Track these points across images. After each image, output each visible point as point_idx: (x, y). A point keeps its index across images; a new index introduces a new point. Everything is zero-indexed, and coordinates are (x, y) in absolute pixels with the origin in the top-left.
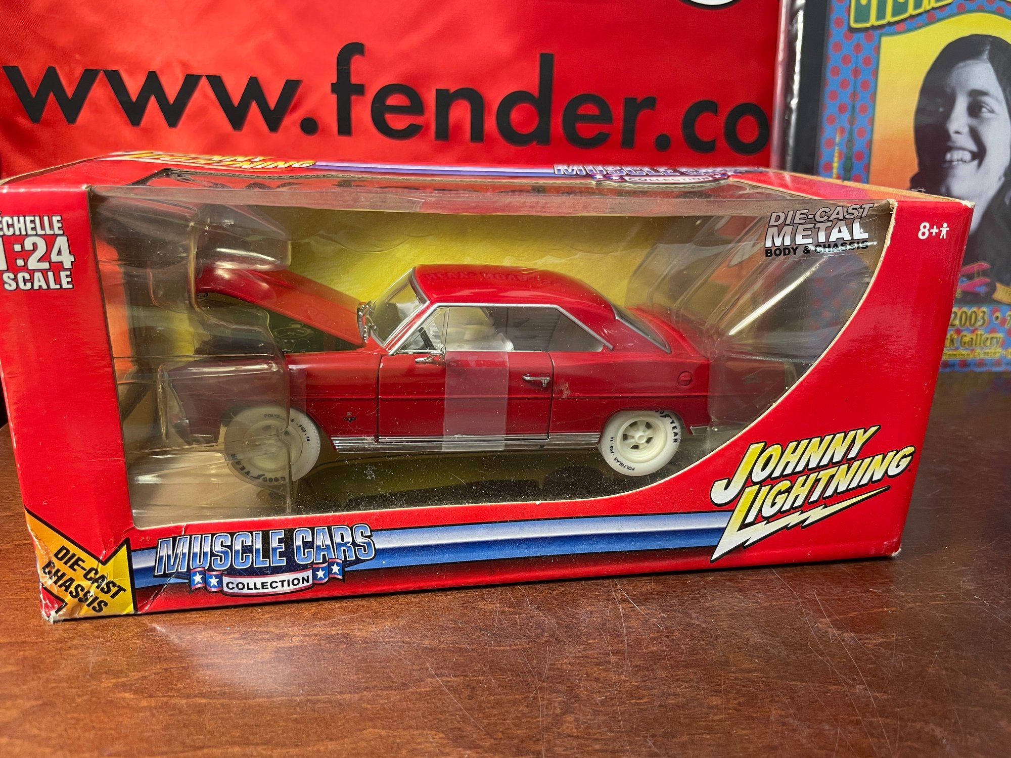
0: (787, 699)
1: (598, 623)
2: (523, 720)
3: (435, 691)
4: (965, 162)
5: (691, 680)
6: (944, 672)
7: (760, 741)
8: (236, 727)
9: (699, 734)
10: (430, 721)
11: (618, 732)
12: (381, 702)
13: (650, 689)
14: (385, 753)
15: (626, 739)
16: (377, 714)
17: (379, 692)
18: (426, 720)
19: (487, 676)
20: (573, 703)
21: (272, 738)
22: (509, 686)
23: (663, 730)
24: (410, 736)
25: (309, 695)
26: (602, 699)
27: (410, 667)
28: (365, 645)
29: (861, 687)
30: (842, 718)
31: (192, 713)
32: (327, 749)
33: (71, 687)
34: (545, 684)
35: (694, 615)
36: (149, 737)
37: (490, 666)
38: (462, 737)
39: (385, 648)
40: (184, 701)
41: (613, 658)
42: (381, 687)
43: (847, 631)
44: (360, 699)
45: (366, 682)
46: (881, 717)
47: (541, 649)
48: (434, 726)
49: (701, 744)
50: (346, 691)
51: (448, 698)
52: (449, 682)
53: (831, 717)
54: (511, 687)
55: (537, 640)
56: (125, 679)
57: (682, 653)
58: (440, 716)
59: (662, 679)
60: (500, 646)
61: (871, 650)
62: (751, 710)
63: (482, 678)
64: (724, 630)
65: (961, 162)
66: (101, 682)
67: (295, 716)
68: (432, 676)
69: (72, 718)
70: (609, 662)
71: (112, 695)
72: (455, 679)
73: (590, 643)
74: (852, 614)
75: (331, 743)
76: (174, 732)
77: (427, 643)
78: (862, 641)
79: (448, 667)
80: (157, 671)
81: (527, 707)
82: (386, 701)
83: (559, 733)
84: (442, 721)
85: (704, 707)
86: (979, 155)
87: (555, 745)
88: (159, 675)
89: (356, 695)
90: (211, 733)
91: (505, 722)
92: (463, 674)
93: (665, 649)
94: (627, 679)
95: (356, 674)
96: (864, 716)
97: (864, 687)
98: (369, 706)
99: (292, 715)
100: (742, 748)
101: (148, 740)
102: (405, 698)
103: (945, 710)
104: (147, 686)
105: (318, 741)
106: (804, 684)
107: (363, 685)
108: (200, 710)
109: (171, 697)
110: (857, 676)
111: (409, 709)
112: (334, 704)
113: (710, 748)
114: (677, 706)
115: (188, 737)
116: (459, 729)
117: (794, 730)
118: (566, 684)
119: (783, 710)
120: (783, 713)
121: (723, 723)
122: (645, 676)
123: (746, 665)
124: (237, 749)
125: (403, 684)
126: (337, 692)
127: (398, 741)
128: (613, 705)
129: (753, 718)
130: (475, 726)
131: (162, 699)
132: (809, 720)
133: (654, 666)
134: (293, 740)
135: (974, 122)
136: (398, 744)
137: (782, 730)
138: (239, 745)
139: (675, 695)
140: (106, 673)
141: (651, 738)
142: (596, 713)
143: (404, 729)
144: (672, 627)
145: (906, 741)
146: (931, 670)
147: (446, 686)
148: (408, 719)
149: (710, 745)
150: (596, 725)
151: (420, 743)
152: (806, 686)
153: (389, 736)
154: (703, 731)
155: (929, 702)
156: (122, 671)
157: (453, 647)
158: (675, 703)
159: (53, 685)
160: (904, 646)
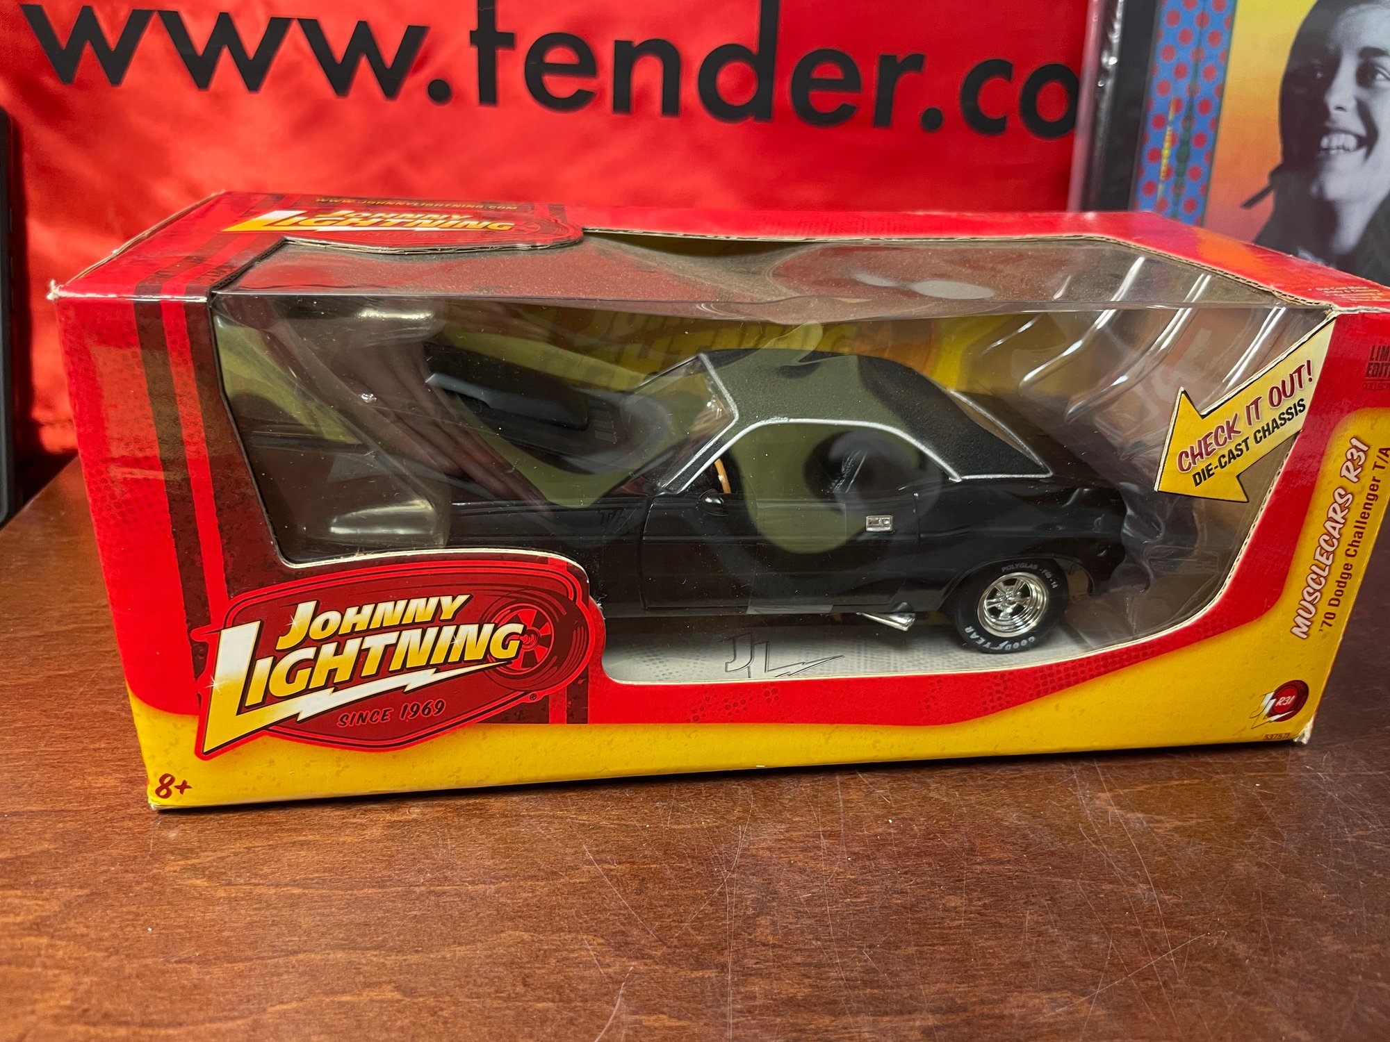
0: (1047, 900)
1: (807, 794)
2: (705, 923)
3: (593, 882)
4: (1348, 150)
5: (924, 874)
6: (1255, 869)
7: (1007, 956)
8: (339, 925)
9: (930, 945)
10: (586, 922)
11: (826, 941)
12: (525, 895)
13: (869, 884)
14: (528, 963)
15: (836, 949)
16: (518, 911)
17: (522, 883)
18: (581, 921)
19: (661, 864)
20: (769, 901)
21: (384, 940)
22: (688, 878)
23: (884, 939)
24: (560, 941)
25: (431, 885)
26: (808, 897)
27: (562, 851)
28: (504, 820)
29: (1145, 887)
30: (1117, 927)
31: (283, 907)
32: (455, 955)
33: (127, 871)
34: (734, 876)
35: (933, 786)
36: (228, 937)
37: (665, 851)
38: (627, 944)
39: (530, 825)
40: (273, 891)
41: (824, 842)
42: (524, 876)
43: (1133, 811)
44: (498, 891)
45: (505, 869)
46: (1168, 927)
47: (731, 828)
48: (591, 929)
49: (931, 959)
50: (479, 880)
51: (610, 892)
52: (612, 870)
53: (1102, 926)
54: (691, 878)
55: (727, 817)
56: (197, 861)
57: (914, 837)
58: (599, 915)
59: (886, 872)
60: (679, 824)
61: (1162, 838)
62: (999, 914)
63: (655, 866)
64: (971, 806)
65: (1342, 151)
66: (166, 865)
67: (414, 913)
68: (590, 863)
69: (129, 913)
70: (819, 848)
71: (179, 882)
72: (620, 867)
73: (795, 822)
74: (1140, 789)
75: (459, 948)
76: (260, 931)
77: (584, 818)
78: (1151, 825)
79: (610, 851)
80: (238, 850)
81: (711, 905)
82: (530, 895)
83: (750, 940)
84: (602, 922)
85: (938, 910)
86: (1368, 141)
87: (745, 956)
88: (240, 856)
89: (492, 886)
90: (308, 933)
91: (682, 924)
92: (630, 860)
93: (892, 831)
94: (841, 870)
95: (493, 859)
96: (1146, 926)
97: (1148, 886)
98: (509, 901)
99: (410, 911)
100: (985, 964)
101: (227, 942)
102: (554, 891)
103: (1252, 920)
104: (224, 871)
105: (444, 945)
106: (1070, 880)
107: (502, 873)
108: (293, 903)
109: (256, 885)
110: (1139, 870)
111: (559, 906)
112: (464, 898)
113: (942, 964)
114: (905, 908)
115: (278, 938)
116: (623, 933)
117: (1053, 941)
118: (761, 876)
119: (1041, 915)
120: (1040, 918)
121: (962, 931)
122: (864, 867)
123: (997, 855)
124: (340, 955)
125: (555, 873)
126: (468, 882)
127: (546, 947)
128: (821, 905)
129: (1001, 925)
130: (644, 930)
131: (244, 887)
132: (1073, 929)
133: (877, 854)
134: (411, 944)
135: (1364, 94)
136: (545, 951)
137: (1037, 941)
138: (344, 949)
139: (902, 892)
140: (172, 853)
141: (868, 950)
142: (799, 915)
143: (553, 933)
144: (904, 801)
145: (1197, 960)
146: (1239, 866)
147: (607, 876)
148: (557, 918)
149: (943, 960)
150: (799, 931)
151: (573, 951)
152: (1073, 883)
153: (533, 941)
154: (935, 942)
155: (1232, 908)
156: (191, 850)
157: (618, 824)
158: (901, 903)
159: (105, 868)
160: (1206, 832)
